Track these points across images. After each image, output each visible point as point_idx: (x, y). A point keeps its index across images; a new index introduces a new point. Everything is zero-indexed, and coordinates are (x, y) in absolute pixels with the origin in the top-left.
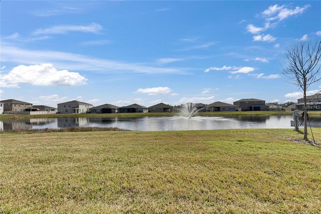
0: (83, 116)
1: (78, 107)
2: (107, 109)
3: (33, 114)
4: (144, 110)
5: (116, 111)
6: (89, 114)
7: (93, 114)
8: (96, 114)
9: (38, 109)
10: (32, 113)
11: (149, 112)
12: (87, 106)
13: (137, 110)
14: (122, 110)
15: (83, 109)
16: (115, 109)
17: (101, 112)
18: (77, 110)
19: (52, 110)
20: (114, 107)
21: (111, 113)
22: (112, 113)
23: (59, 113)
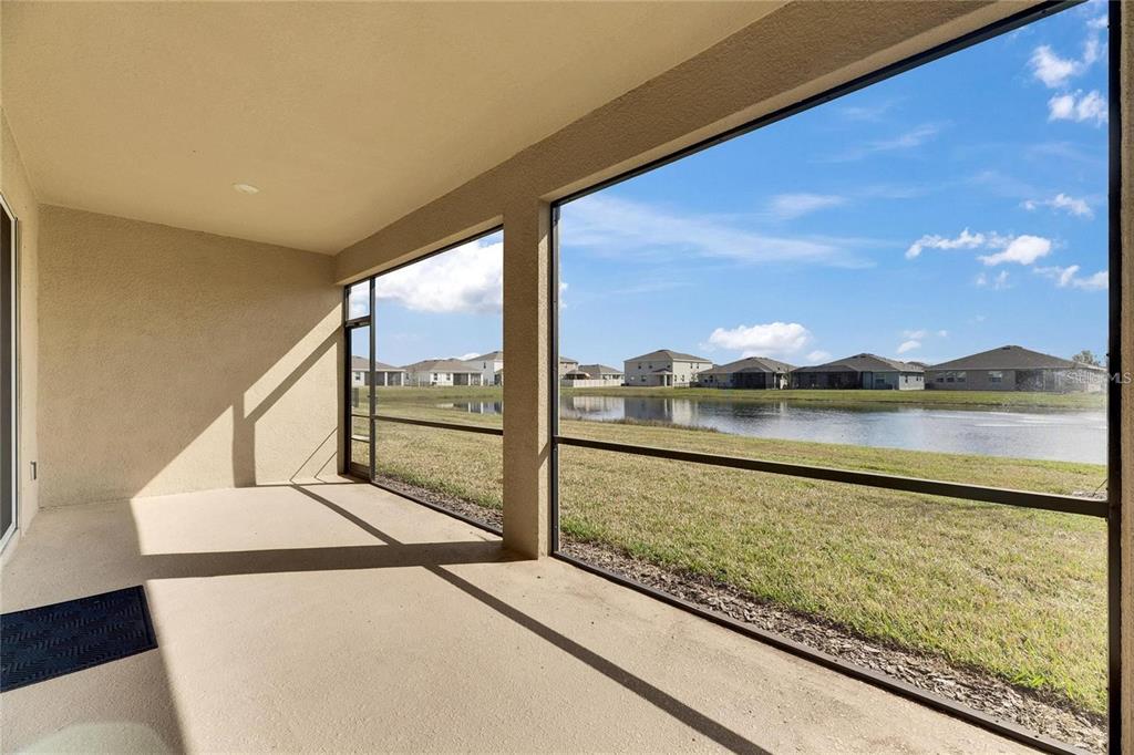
0: (681, 393)
1: (669, 368)
2: (751, 377)
3: (578, 386)
4: (900, 378)
5: (783, 382)
6: (697, 389)
7: (707, 389)
8: (717, 390)
9: (587, 375)
10: (577, 384)
11: (928, 386)
12: (695, 365)
13: (867, 380)
14: (804, 378)
15: (682, 373)
16: (779, 376)
17: (731, 385)
18: (668, 377)
19: (614, 377)
20: (775, 369)
21: (765, 388)
22: (768, 390)
23: (627, 385)
